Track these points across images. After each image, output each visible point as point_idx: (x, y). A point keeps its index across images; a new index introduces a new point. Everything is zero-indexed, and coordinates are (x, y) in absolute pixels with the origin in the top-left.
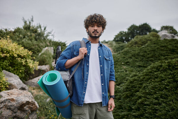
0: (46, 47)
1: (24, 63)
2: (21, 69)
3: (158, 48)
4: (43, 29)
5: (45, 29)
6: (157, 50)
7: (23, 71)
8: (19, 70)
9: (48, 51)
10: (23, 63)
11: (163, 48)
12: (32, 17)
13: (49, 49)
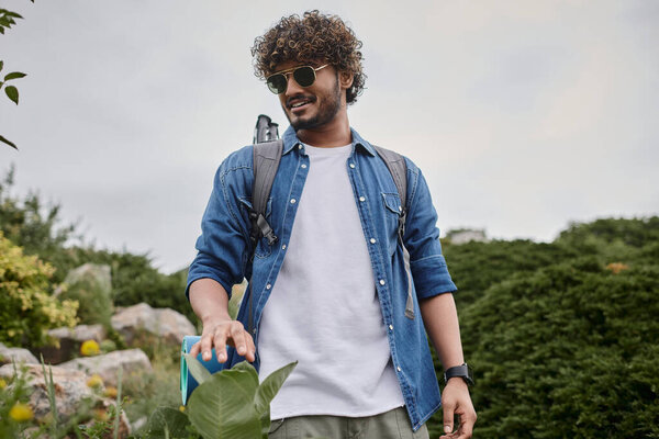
0: (82, 263)
1: (26, 305)
2: (12, 327)
3: (482, 263)
4: (44, 213)
5: (54, 213)
6: (479, 268)
7: (21, 332)
8: (7, 329)
9: (93, 278)
10: (25, 302)
11: (496, 263)
12: (13, 167)
13: (95, 273)
